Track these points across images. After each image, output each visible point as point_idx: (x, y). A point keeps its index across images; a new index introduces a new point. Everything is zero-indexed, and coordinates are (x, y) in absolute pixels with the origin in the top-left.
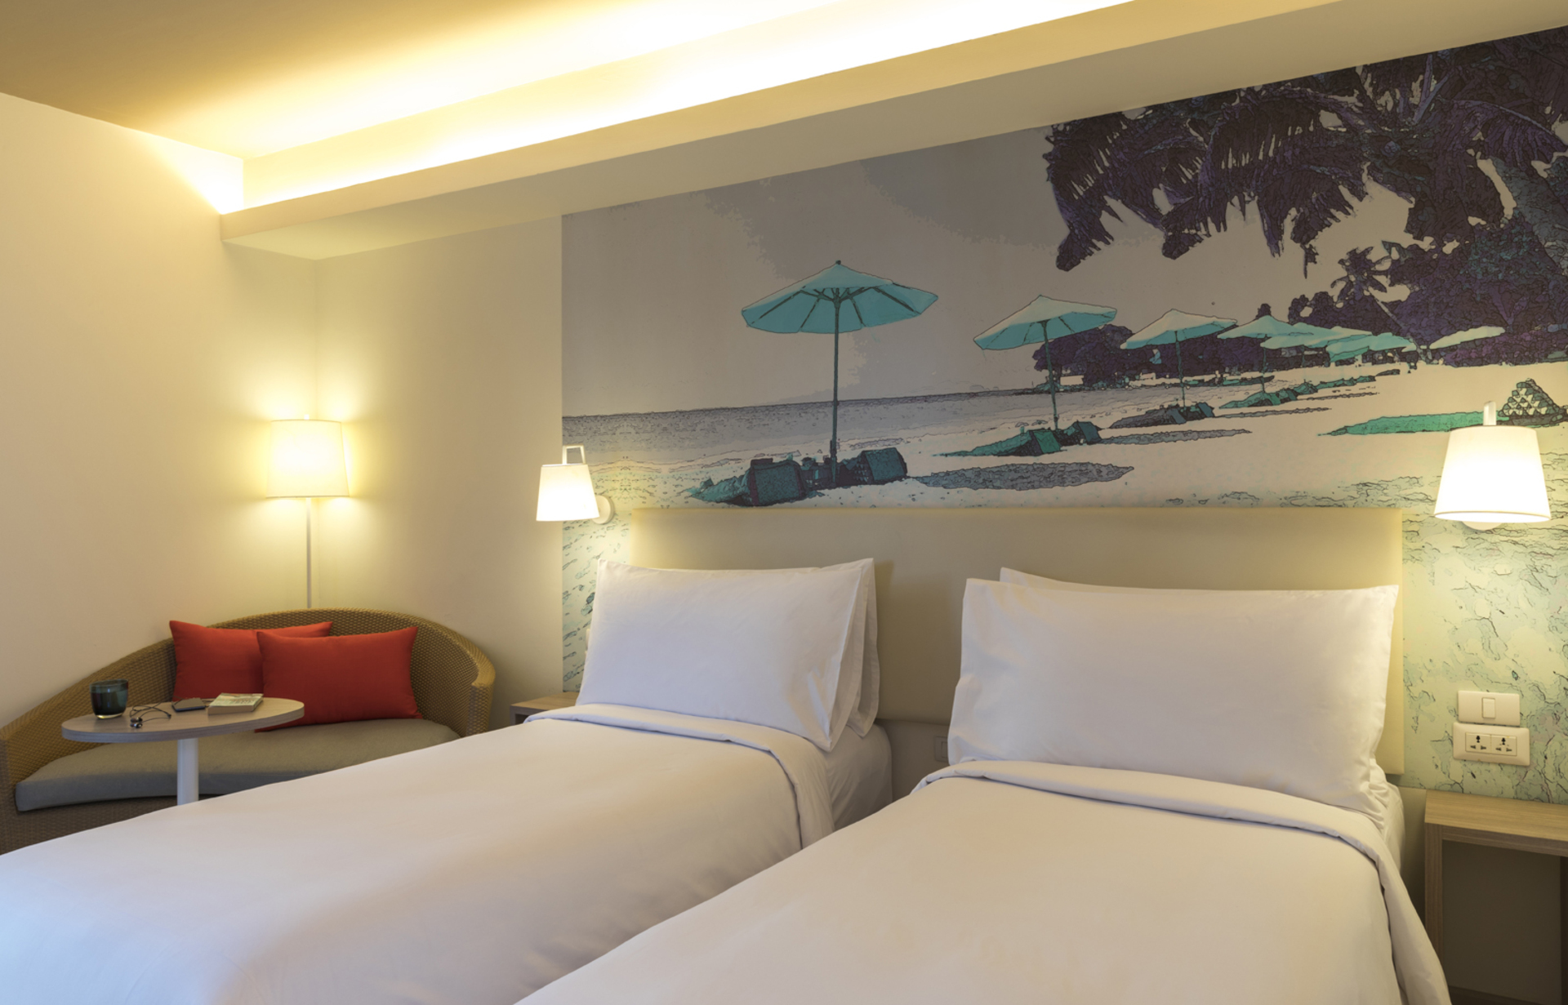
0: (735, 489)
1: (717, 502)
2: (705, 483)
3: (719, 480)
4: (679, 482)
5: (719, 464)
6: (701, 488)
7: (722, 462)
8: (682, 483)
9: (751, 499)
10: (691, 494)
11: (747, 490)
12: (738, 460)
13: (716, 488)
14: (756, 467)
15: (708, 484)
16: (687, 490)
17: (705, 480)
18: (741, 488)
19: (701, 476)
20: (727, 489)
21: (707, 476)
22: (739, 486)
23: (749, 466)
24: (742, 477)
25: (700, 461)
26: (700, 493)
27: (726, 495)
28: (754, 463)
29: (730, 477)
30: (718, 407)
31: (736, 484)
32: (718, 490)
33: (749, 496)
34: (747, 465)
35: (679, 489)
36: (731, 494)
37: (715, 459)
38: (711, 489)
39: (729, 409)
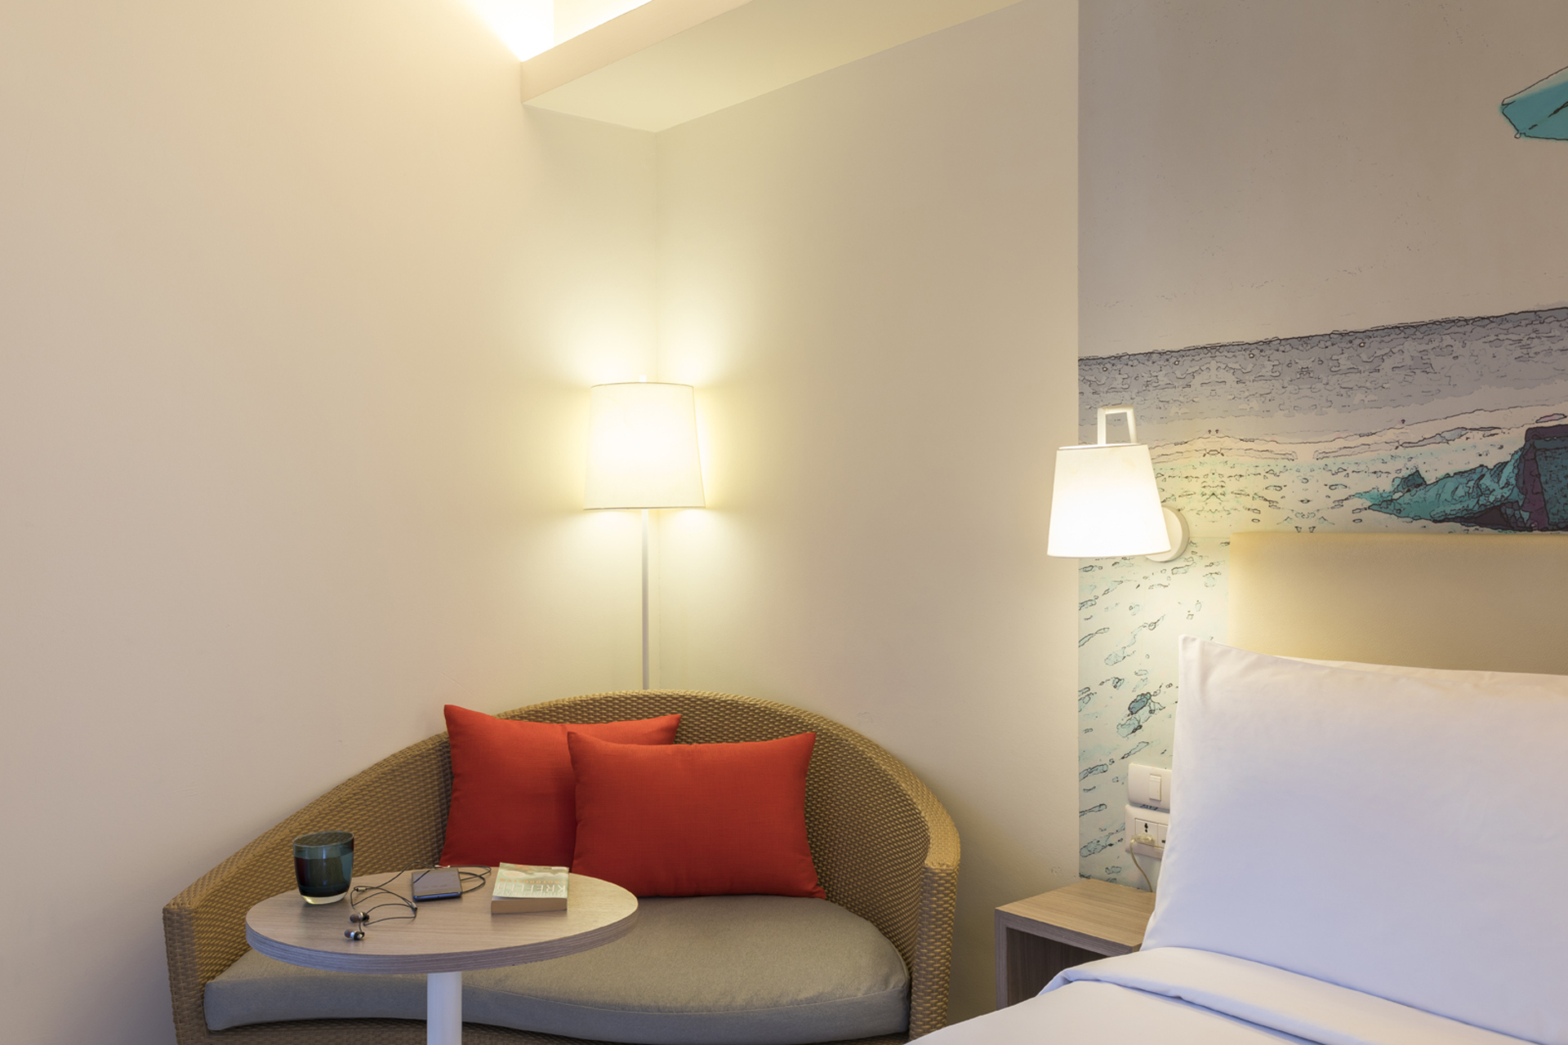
0: (1482, 492)
1: (1435, 521)
2: (1405, 480)
3: (1440, 474)
4: (1340, 478)
5: (1442, 438)
6: (1394, 492)
7: (1445, 435)
8: (1345, 481)
9: (1526, 515)
10: (1368, 503)
11: (1516, 495)
12: (1489, 431)
13: (1432, 493)
14: (1539, 444)
15: (1413, 481)
16: (1360, 495)
17: (1405, 473)
18: (1498, 491)
19: (1392, 466)
20: (1461, 492)
21: (1410, 465)
22: (1494, 486)
23: (1521, 443)
24: (1502, 466)
25: (1390, 435)
26: (1392, 500)
27: (1459, 506)
28: (1533, 434)
29: (1472, 466)
30: (1439, 318)
31: (1487, 482)
32: (1439, 495)
33: (1520, 508)
34: (1515, 440)
35: (1340, 494)
36: (1472, 503)
37: (1429, 430)
38: (1420, 493)
39: (1466, 320)
